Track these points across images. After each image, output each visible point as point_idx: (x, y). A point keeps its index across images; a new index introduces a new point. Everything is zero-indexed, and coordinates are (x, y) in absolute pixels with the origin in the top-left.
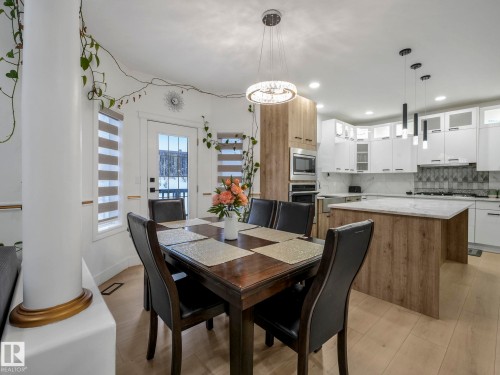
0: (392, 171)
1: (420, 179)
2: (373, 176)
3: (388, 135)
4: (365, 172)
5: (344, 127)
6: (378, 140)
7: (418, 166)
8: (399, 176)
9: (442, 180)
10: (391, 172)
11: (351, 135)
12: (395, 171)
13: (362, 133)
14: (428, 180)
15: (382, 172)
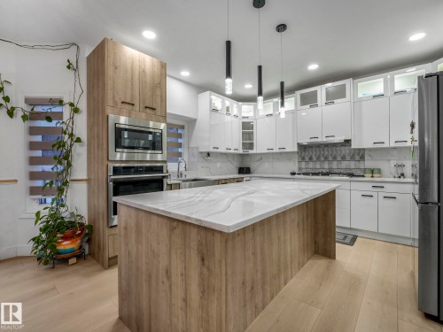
0: (276, 150)
1: (303, 159)
2: (262, 156)
3: (272, 112)
4: (251, 152)
5: (223, 102)
6: (262, 117)
7: (298, 144)
8: (282, 155)
9: (322, 159)
10: (274, 151)
11: (235, 112)
12: (278, 151)
13: (247, 110)
14: (311, 159)
15: (267, 151)
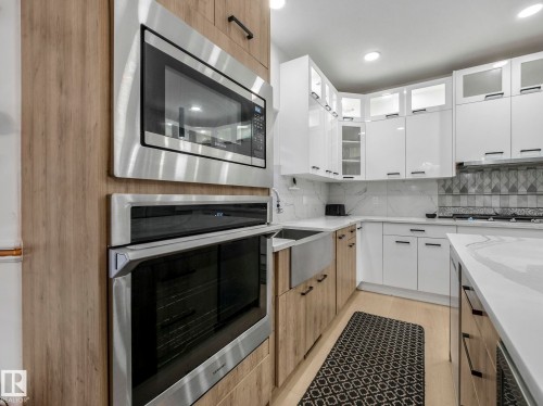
0: (405, 175)
1: (449, 190)
3: (396, 110)
4: (356, 178)
6: (376, 120)
7: (458, 165)
8: (420, 183)
10: (402, 177)
11: (334, 106)
12: (410, 177)
13: (351, 105)
14: (464, 191)
15: (387, 178)
